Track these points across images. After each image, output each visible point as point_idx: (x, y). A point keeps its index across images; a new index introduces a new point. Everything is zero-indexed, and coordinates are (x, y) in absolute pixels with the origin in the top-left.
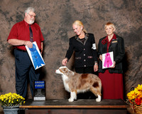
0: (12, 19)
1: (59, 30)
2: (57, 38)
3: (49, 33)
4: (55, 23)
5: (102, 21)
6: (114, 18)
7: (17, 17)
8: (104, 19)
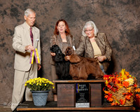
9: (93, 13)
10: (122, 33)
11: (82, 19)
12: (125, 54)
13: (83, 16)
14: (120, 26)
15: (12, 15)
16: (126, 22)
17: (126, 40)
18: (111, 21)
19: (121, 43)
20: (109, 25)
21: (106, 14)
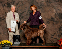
0: (5, 5)
1: (28, 11)
2: (27, 15)
3: (23, 12)
4: (26, 8)
5: (49, 7)
6: (55, 6)
7: (7, 4)
8: (50, 6)
9: (43, 6)
10: (55, 14)
11: (38, 8)
12: (57, 23)
13: (39, 7)
14: (55, 11)
15: (7, 6)
16: (57, 9)
17: (57, 17)
18: (51, 9)
19: (55, 18)
20: (50, 11)
21: (49, 6)
